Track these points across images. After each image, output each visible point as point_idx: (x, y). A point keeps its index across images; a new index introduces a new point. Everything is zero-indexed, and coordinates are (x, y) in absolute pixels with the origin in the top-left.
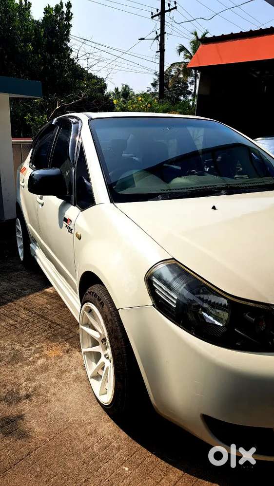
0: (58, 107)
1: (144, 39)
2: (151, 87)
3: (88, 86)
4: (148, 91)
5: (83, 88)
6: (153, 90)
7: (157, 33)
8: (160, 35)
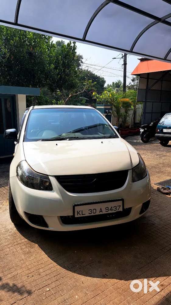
0: (70, 96)
1: (115, 58)
2: (131, 81)
3: (88, 84)
4: (129, 84)
5: (85, 85)
6: (132, 84)
7: (122, 55)
8: (124, 56)
